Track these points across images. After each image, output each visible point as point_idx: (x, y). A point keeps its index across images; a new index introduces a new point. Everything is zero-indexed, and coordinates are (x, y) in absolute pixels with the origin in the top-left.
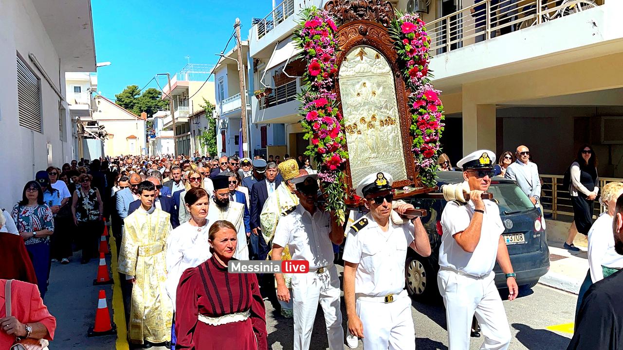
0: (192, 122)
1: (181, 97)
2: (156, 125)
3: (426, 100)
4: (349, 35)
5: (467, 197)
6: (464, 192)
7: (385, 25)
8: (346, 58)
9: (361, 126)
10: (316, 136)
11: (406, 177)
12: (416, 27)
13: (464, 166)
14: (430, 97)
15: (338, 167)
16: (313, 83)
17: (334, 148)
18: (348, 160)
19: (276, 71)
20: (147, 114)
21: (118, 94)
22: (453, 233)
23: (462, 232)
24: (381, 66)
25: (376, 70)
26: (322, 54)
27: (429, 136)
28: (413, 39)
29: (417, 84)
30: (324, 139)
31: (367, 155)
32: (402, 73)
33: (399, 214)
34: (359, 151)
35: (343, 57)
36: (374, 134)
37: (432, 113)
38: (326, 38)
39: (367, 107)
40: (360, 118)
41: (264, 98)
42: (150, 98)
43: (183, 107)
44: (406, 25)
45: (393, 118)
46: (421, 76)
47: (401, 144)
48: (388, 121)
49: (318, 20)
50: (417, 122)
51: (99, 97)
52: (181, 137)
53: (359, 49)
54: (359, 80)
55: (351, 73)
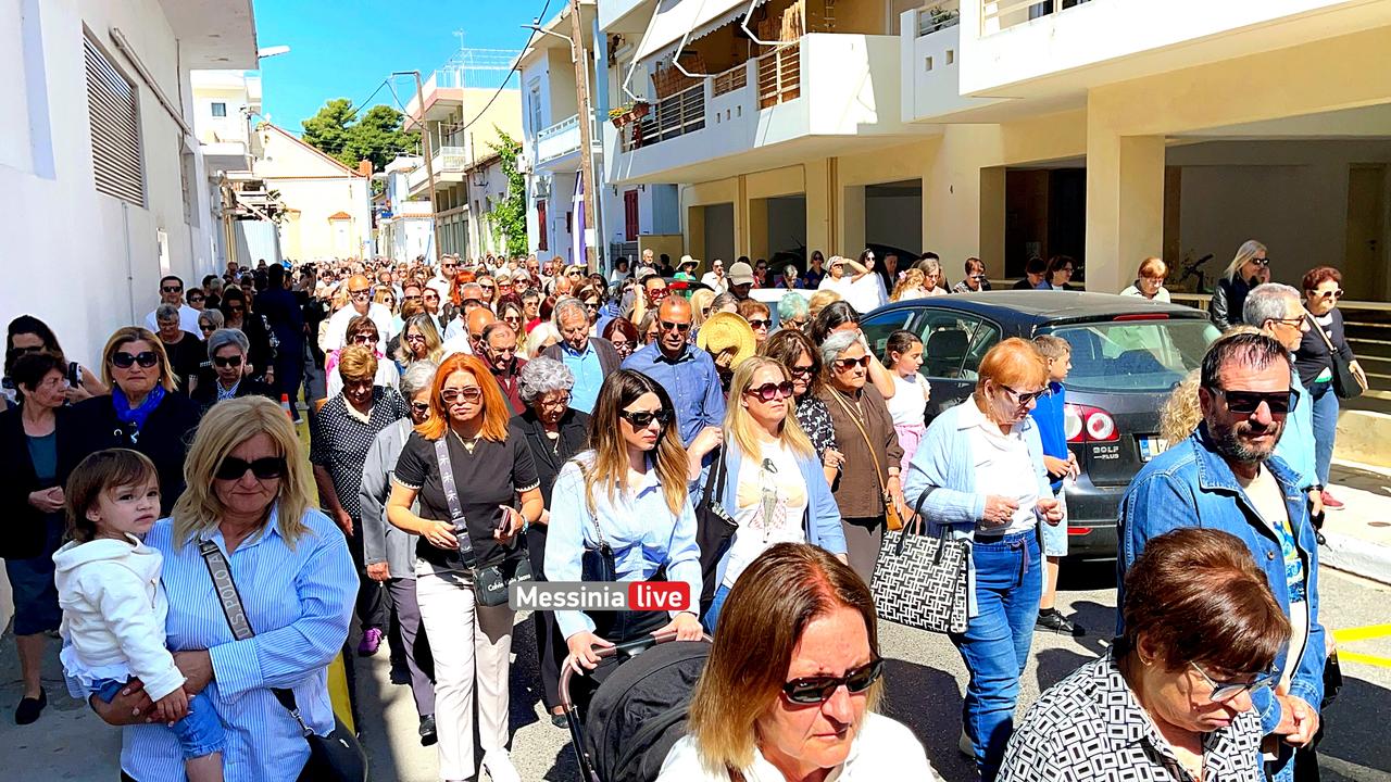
0: (471, 182)
1: (447, 126)
2: (392, 191)
19: (659, 63)
20: (373, 165)
21: (308, 120)
41: (631, 125)
42: (378, 127)
43: (450, 148)
51: (267, 126)
52: (448, 216)
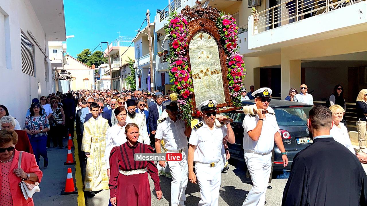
0: (121, 70)
1: (115, 56)
2: (100, 72)
3: (235, 61)
4: (194, 27)
5: (255, 112)
6: (254, 110)
7: (214, 21)
8: (192, 39)
9: (201, 75)
10: (177, 80)
11: (225, 102)
12: (230, 22)
13: (255, 95)
14: (238, 59)
15: (188, 96)
16: (175, 52)
17: (186, 87)
18: (194, 93)
20: (95, 66)
21: (78, 54)
22: (247, 131)
23: (251, 130)
24: (211, 42)
25: (208, 45)
26: (179, 37)
27: (237, 80)
28: (229, 28)
29: (231, 52)
30: (180, 82)
31: (204, 90)
32: (223, 46)
33: (219, 121)
34: (200, 88)
35: (191, 38)
36: (208, 79)
37: (239, 67)
38: (182, 29)
39: (204, 64)
40: (200, 70)
41: (163, 56)
42: (97, 56)
43: (116, 62)
44: (225, 21)
45: (218, 70)
46: (233, 48)
47: (222, 84)
48: (216, 72)
49: (178, 19)
50: (231, 72)
51: (68, 56)
52: (115, 79)
53: (199, 34)
54: (200, 50)
55: (195, 46)
